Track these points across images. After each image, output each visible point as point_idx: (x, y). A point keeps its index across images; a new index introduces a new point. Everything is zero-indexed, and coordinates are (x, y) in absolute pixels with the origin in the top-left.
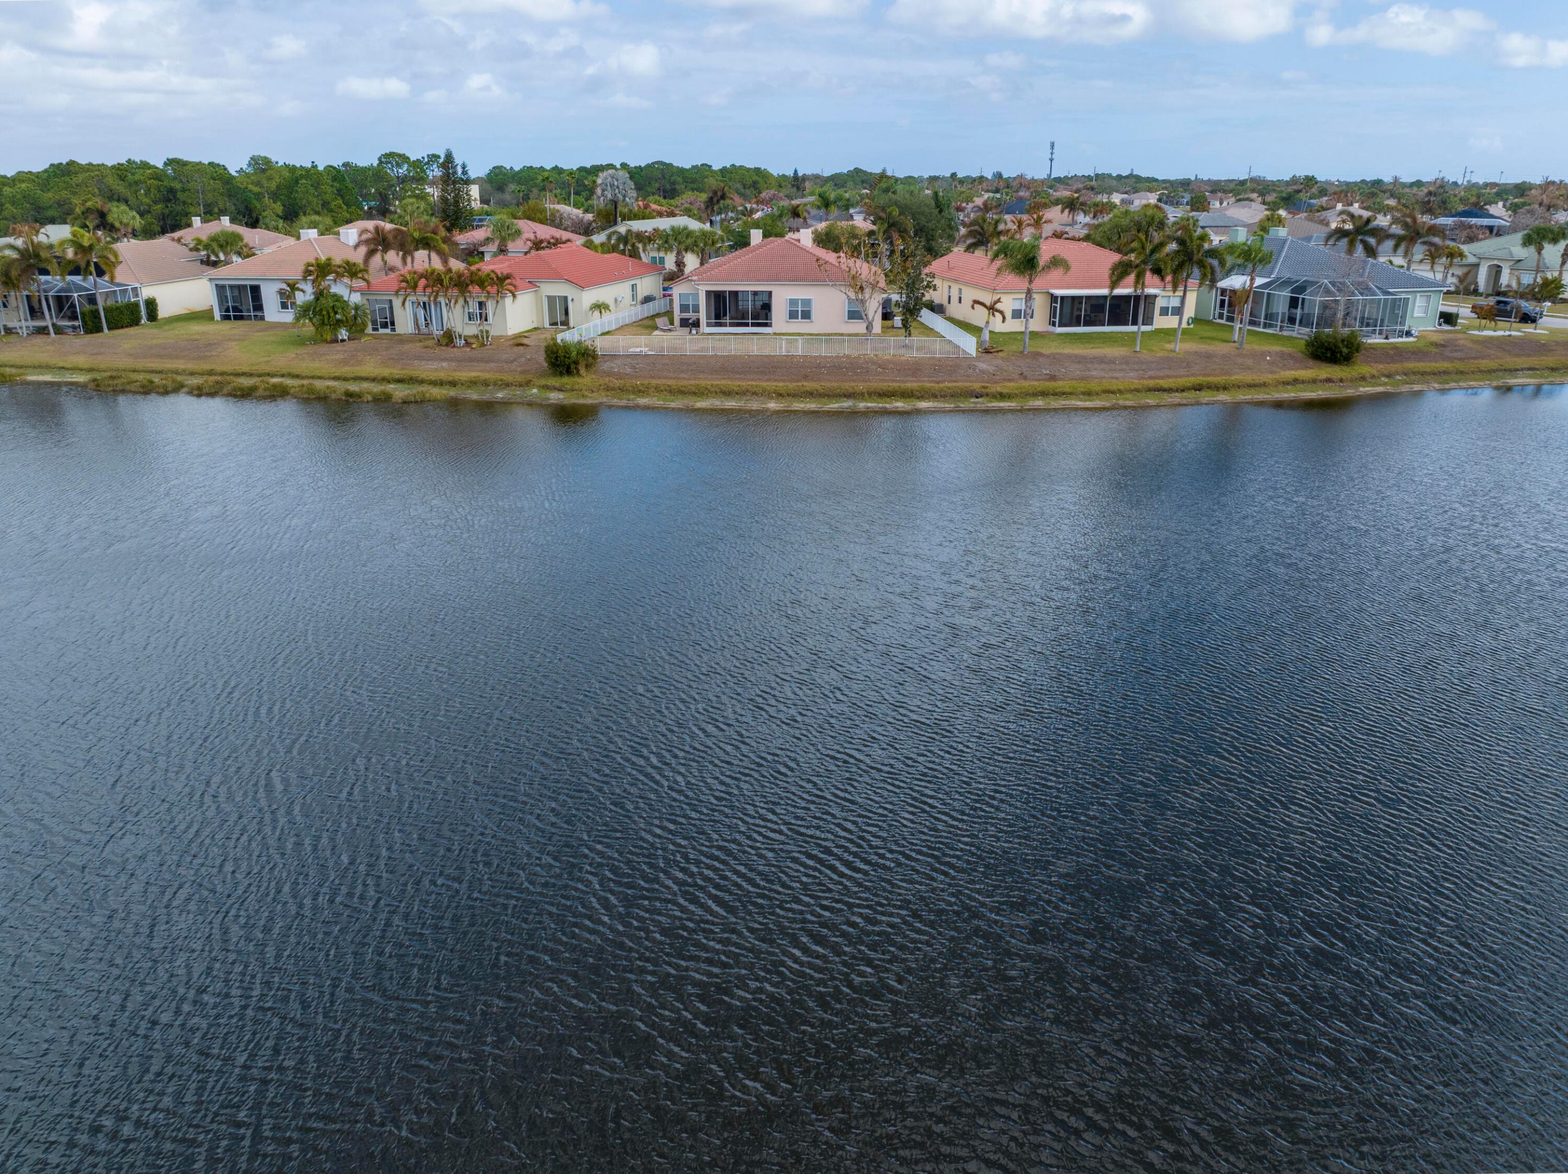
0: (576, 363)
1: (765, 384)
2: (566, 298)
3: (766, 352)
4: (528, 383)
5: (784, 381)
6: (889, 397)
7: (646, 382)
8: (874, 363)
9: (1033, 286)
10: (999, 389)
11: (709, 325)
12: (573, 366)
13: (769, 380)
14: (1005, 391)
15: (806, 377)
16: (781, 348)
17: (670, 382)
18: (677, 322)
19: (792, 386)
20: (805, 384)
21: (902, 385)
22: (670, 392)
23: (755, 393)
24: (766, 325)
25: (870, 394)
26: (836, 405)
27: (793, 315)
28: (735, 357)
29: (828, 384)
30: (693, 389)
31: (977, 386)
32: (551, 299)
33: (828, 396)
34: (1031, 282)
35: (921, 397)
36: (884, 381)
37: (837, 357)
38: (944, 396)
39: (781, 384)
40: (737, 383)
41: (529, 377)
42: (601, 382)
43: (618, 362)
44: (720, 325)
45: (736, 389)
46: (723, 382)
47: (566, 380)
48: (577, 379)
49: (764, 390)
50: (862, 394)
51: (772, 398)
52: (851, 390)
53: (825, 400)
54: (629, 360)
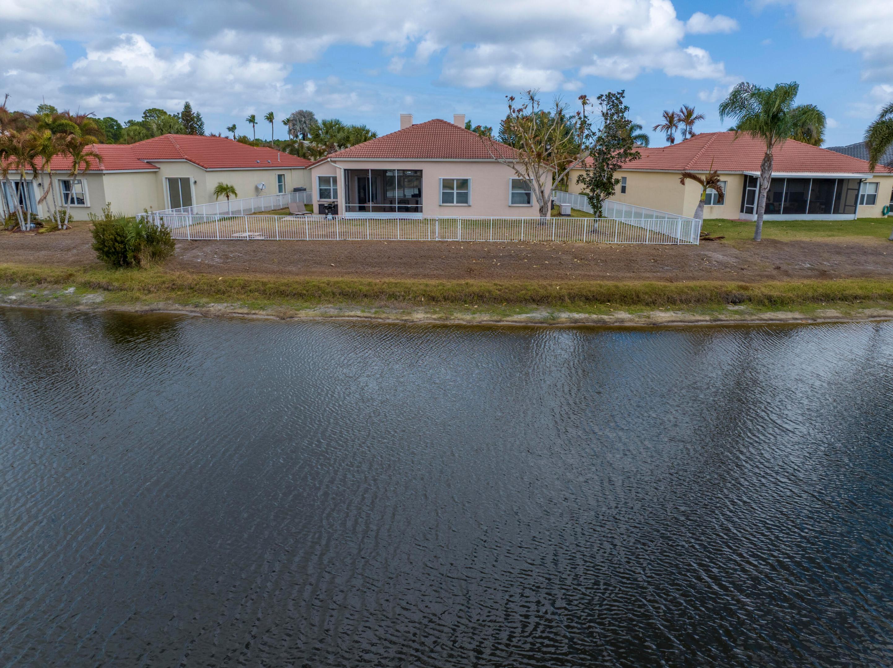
0: (137, 249)
1: (409, 281)
2: (188, 180)
3: (414, 237)
4: (67, 279)
5: (438, 277)
6: (602, 302)
7: (229, 277)
8: (565, 252)
9: (775, 150)
10: (766, 291)
11: (348, 209)
12: (130, 255)
13: (415, 276)
14: (775, 293)
15: (470, 272)
16: (433, 232)
17: (265, 278)
18: (316, 209)
19: (450, 284)
20: (471, 281)
21: (620, 284)
22: (264, 292)
23: (393, 296)
24: (416, 210)
25: (573, 298)
26: (523, 317)
27: (447, 199)
28: (370, 243)
29: (506, 283)
30: (300, 288)
31: (731, 286)
32: (172, 182)
33: (508, 301)
34: (770, 145)
35: (653, 304)
36: (589, 277)
37: (511, 244)
38: (687, 301)
39: (433, 282)
40: (367, 280)
41: (71, 270)
42: (168, 277)
43: (208, 249)
44: (362, 209)
45: (365, 289)
46: (347, 279)
47: (119, 274)
48: (135, 274)
49: (408, 291)
50: (561, 298)
51: (420, 304)
52: (542, 292)
53: (503, 306)
54: (224, 247)
